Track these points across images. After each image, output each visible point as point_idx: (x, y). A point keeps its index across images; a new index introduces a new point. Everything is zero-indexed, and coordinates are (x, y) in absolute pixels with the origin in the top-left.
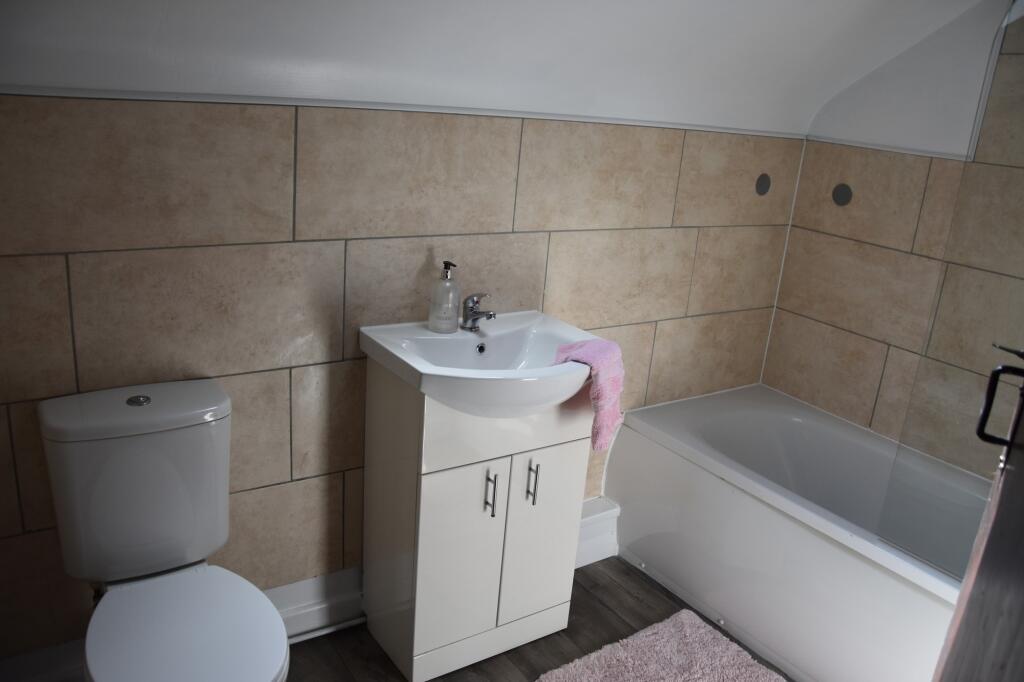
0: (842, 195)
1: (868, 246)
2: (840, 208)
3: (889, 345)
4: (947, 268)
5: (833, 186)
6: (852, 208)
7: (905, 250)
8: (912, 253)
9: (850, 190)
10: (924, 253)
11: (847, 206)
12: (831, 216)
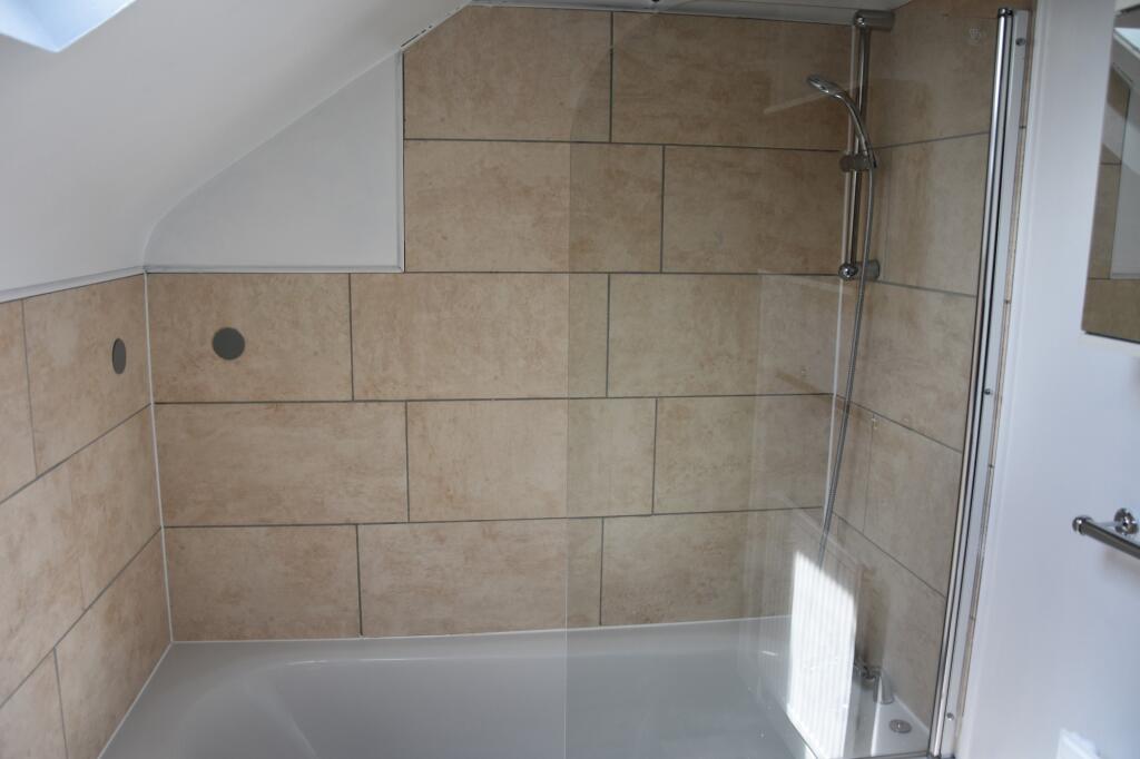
0: (229, 344)
1: (287, 406)
2: (231, 364)
3: (357, 525)
4: (406, 408)
5: (211, 334)
6: (249, 359)
7: (343, 398)
8: (353, 400)
9: (240, 336)
10: (371, 397)
11: (239, 359)
12: (217, 375)
